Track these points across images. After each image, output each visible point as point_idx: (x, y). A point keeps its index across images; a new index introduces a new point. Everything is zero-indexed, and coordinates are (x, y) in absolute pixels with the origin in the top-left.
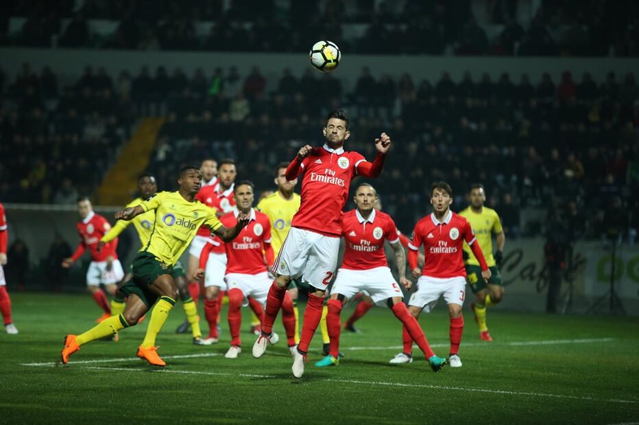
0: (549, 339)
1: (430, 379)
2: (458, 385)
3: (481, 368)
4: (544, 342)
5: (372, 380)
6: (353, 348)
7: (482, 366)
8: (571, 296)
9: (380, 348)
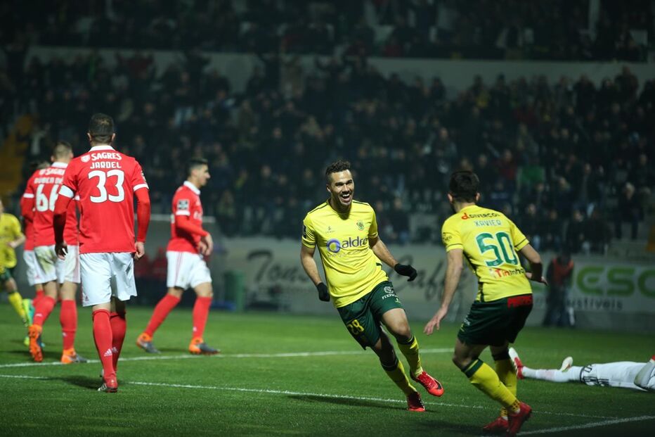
0: (439, 347)
1: (319, 387)
2: (348, 393)
3: (370, 376)
4: (435, 351)
5: (259, 388)
6: (240, 356)
7: (372, 374)
8: (461, 304)
9: (267, 356)
